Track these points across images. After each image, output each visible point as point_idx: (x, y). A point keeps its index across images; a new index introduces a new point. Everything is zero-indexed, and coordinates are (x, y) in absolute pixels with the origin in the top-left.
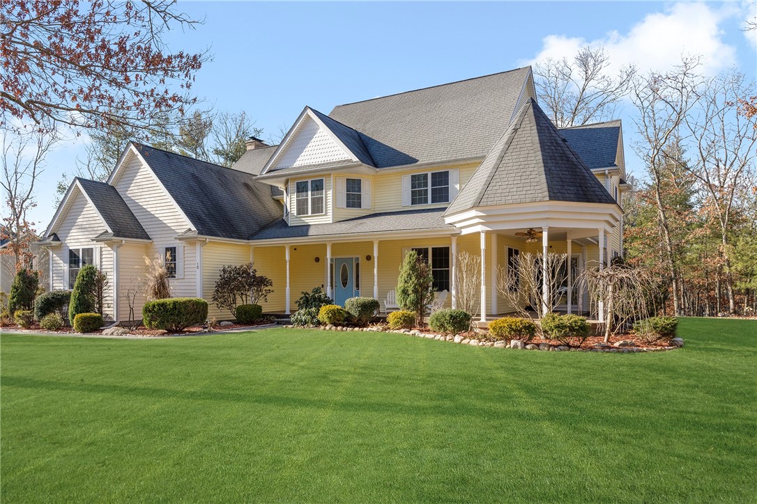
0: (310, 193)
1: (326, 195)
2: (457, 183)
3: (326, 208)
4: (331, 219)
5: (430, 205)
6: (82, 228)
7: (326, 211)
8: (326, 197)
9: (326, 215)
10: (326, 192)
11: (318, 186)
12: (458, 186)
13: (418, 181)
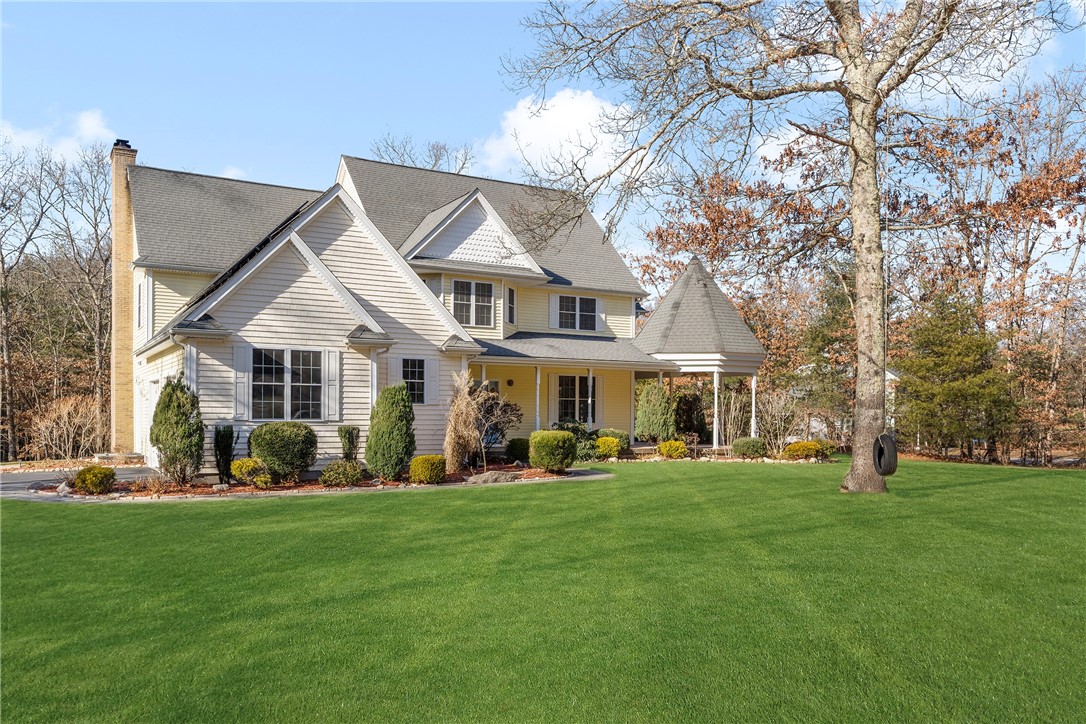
0: (473, 298)
1: (495, 304)
2: (602, 313)
3: (495, 320)
4: (502, 335)
5: (577, 331)
6: (285, 311)
7: (495, 323)
8: (495, 307)
9: (494, 328)
10: (495, 301)
11: (485, 291)
12: (603, 316)
13: (566, 303)
